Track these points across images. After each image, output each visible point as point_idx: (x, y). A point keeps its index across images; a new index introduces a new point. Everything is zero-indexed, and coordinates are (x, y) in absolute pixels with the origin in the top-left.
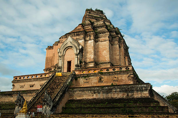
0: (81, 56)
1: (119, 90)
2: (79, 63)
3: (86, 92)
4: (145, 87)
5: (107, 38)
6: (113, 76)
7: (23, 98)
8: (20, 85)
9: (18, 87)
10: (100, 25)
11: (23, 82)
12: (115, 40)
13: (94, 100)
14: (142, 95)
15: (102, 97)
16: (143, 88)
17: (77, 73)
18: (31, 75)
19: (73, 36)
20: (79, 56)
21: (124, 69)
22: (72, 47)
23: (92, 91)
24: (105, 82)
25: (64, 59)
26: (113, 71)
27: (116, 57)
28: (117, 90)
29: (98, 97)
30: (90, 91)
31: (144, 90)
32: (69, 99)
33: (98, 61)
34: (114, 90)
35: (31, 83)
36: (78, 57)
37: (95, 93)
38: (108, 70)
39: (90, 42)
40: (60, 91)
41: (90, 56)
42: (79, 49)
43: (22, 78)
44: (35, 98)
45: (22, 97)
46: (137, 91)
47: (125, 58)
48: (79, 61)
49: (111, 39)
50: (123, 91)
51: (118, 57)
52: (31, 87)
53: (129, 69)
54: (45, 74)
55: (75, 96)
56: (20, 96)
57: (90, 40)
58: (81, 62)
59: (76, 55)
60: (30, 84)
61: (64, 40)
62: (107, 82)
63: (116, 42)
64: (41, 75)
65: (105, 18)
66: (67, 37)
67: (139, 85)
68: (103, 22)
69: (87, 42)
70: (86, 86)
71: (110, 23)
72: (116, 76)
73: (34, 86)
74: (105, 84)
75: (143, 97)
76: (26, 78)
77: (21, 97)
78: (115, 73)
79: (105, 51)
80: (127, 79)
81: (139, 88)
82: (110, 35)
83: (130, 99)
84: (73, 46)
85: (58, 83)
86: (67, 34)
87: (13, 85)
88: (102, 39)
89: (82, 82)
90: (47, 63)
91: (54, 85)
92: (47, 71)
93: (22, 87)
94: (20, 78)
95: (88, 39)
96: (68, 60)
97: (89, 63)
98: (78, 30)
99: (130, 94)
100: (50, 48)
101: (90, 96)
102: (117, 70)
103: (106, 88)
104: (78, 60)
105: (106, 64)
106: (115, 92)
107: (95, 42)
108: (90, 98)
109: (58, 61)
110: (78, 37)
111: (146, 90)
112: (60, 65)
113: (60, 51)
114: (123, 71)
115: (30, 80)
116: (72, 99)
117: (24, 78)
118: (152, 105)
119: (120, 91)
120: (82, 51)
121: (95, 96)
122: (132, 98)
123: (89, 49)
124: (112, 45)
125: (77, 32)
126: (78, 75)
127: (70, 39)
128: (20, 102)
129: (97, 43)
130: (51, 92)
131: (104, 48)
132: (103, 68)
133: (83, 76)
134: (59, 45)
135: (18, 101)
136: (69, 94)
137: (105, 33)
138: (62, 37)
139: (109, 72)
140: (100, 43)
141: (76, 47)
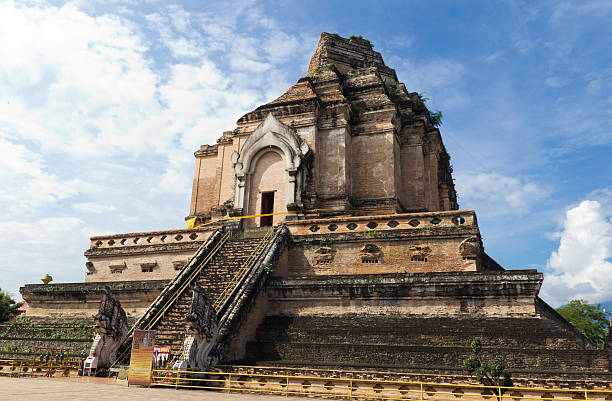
0: (305, 179)
1: (433, 289)
2: (299, 198)
3: (325, 293)
4: (525, 285)
5: (388, 124)
6: (413, 243)
7: (119, 306)
8: (112, 264)
9: (104, 272)
10: (364, 83)
11: (121, 256)
12: (410, 130)
13: (349, 319)
14: (514, 308)
15: (376, 312)
16: (518, 287)
17: (293, 230)
18: (146, 235)
19: (280, 114)
20: (299, 179)
21: (447, 223)
22: (277, 148)
23: (346, 289)
24: (383, 262)
25: (252, 186)
26: (411, 227)
27: (414, 184)
28: (428, 289)
29: (365, 311)
30: (339, 289)
31: (521, 294)
32: (269, 314)
33: (357, 195)
34: (418, 290)
35: (146, 260)
36: (296, 182)
37: (353, 296)
38: (393, 224)
39: (333, 133)
40: (239, 287)
41: (334, 178)
42: (301, 156)
43: (118, 243)
44: (159, 307)
45: (116, 304)
46: (497, 294)
47: (439, 187)
48: (299, 194)
49: (399, 127)
50: (448, 294)
51: (418, 186)
53: (463, 221)
54: (193, 233)
55: (287, 304)
56: (109, 299)
57: (335, 126)
58: (305, 197)
59: (291, 174)
60: (144, 262)
61: (252, 127)
62: (391, 262)
63: (414, 137)
64: (179, 234)
65: (378, 61)
66: (261, 118)
67: (505, 277)
68: (374, 75)
69: (325, 133)
70: (322, 273)
71: (395, 77)
72: (421, 244)
73: (154, 269)
74: (383, 270)
75: (517, 317)
76: (129, 242)
77: (114, 305)
78: (418, 234)
79: (380, 164)
80: (458, 253)
81: (504, 285)
82: (398, 114)
83: (472, 321)
84: (280, 144)
85: (233, 260)
86: (261, 107)
87: (90, 265)
88: (371, 125)
89: (310, 259)
90: (196, 199)
91: (220, 266)
93: (116, 269)
94: (111, 243)
95: (327, 125)
96: (263, 191)
97: (333, 199)
98: (298, 95)
99: (471, 307)
100: (208, 152)
101: (338, 305)
102: (422, 224)
103: (393, 281)
104: (296, 191)
105: (383, 206)
106: (423, 294)
107: (351, 134)
108: (338, 312)
109: (232, 191)
110: (297, 120)
111: (527, 293)
112: (239, 204)
113: (240, 161)
114: (445, 228)
115: (142, 252)
116: (277, 313)
117: (122, 242)
118: (550, 345)
119: (438, 294)
120: (308, 161)
121: (353, 308)
122: (480, 320)
123: (332, 156)
124: (402, 146)
125: (293, 103)
126: (297, 237)
127: (271, 122)
128: (111, 319)
129: (357, 140)
130: (210, 290)
131: (378, 155)
132: (379, 219)
133: (312, 240)
134: (236, 140)
135: (103, 317)
136: (270, 296)
137: (382, 107)
138: (246, 115)
139: (399, 231)
140: (364, 138)
141: (290, 149)
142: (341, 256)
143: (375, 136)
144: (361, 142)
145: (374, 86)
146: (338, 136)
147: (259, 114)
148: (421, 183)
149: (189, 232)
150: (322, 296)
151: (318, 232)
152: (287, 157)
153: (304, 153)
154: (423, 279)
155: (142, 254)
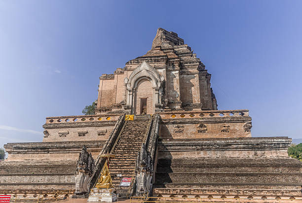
1: (242, 146)
4: (284, 144)
5: (196, 70)
6: (222, 124)
8: (60, 132)
9: (55, 135)
11: (65, 127)
13: (203, 160)
14: (279, 154)
15: (214, 156)
16: (281, 144)
17: (163, 117)
18: (80, 117)
19: (149, 62)
20: (160, 92)
21: (236, 115)
22: (149, 78)
23: (199, 145)
24: (208, 132)
25: (136, 95)
26: (220, 117)
28: (239, 146)
29: (208, 156)
30: (196, 145)
31: (282, 148)
34: (235, 146)
35: (81, 130)
36: (158, 94)
37: (202, 149)
38: (212, 115)
39: (173, 73)
41: (174, 93)
42: (160, 82)
45: (90, 155)
46: (271, 148)
47: (212, 100)
48: (160, 99)
52: (80, 136)
53: (243, 114)
54: (108, 117)
57: (174, 69)
59: (156, 90)
60: (79, 131)
61: (134, 66)
62: (211, 132)
64: (100, 117)
67: (275, 140)
69: (169, 72)
70: (178, 137)
73: (86, 135)
76: (71, 120)
77: (88, 156)
78: (224, 120)
79: (193, 88)
80: (243, 128)
81: (275, 144)
82: (199, 66)
84: (151, 76)
85: (135, 130)
86: (139, 58)
87: (46, 132)
88: (188, 70)
89: (172, 131)
90: (101, 100)
91: (130, 134)
92: (101, 112)
93: (63, 135)
94: (59, 121)
95: (170, 68)
96: (141, 97)
97: (174, 103)
98: (156, 53)
99: (259, 152)
100: (106, 77)
101: (195, 153)
102: (226, 115)
104: (158, 98)
105: (195, 107)
106: (237, 148)
107: (179, 74)
108: (195, 156)
109: (124, 97)
110: (156, 64)
111: (285, 147)
112: (129, 102)
113: (129, 82)
114: (236, 118)
115: (79, 125)
116: (163, 157)
117: (66, 120)
119: (244, 148)
120: (163, 84)
121: (202, 154)
123: (173, 83)
125: (155, 57)
126: (165, 120)
127: (145, 65)
132: (205, 113)
133: (173, 121)
134: (125, 72)
135: (84, 163)
136: (159, 149)
137: (193, 62)
138: (131, 61)
139: (215, 118)
140: (185, 76)
141: (155, 79)
142: (187, 130)
143: (190, 75)
144: (183, 77)
145: (187, 53)
146: (176, 73)
147: (137, 61)
151: (176, 118)
152: (154, 82)
153: (162, 80)
154: (237, 141)
155: (79, 127)
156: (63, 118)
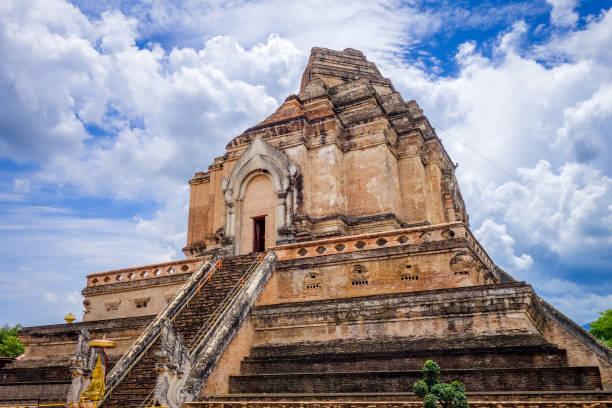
0: (295, 200)
1: (418, 309)
2: (289, 221)
3: (310, 320)
4: (513, 299)
5: (380, 137)
6: (402, 261)
8: (107, 301)
9: (100, 308)
10: (355, 95)
11: (116, 291)
12: (407, 140)
13: (335, 345)
14: (503, 325)
15: (362, 336)
16: (506, 301)
17: (281, 255)
18: (139, 270)
19: (267, 136)
20: (288, 200)
21: (436, 237)
22: (265, 171)
23: (330, 315)
24: (373, 283)
25: (242, 213)
26: (399, 244)
27: (413, 197)
28: (413, 310)
29: (351, 336)
30: (324, 314)
31: (510, 309)
32: (256, 345)
33: (352, 213)
34: (404, 311)
35: (140, 295)
36: (285, 204)
37: (338, 322)
38: (382, 242)
39: (323, 151)
41: (325, 198)
42: (289, 177)
43: (113, 280)
46: (485, 311)
47: (443, 198)
48: (288, 216)
49: (393, 138)
50: (434, 314)
51: (418, 198)
52: (139, 306)
53: (452, 234)
54: (184, 265)
55: (273, 333)
57: (324, 143)
58: (295, 219)
59: (280, 197)
60: (137, 297)
61: (240, 150)
62: (380, 283)
63: (411, 147)
64: (171, 266)
65: (372, 71)
66: (249, 141)
67: (491, 292)
68: (365, 86)
69: (313, 152)
70: (312, 298)
71: (391, 86)
72: (411, 261)
73: (148, 304)
74: (374, 291)
75: (507, 334)
76: (123, 278)
78: (406, 251)
79: (374, 179)
80: (448, 268)
81: (492, 300)
82: (391, 125)
83: (459, 340)
84: (269, 167)
85: (220, 290)
86: (249, 130)
87: (86, 304)
88: (362, 139)
89: (300, 284)
90: (193, 228)
91: (207, 298)
92: (192, 253)
93: (113, 307)
94: (107, 279)
95: (315, 141)
96: (254, 215)
97: (324, 220)
98: (285, 114)
99: (459, 323)
100: (201, 179)
101: (324, 332)
102: (411, 240)
103: (377, 303)
104: (286, 214)
105: (379, 223)
106: (408, 315)
107: (342, 150)
108: (325, 338)
109: (223, 219)
110: (284, 139)
111: (517, 307)
112: (230, 231)
113: (230, 187)
114: (435, 243)
115: (136, 286)
116: (263, 343)
117: (117, 278)
119: (424, 314)
120: (297, 182)
121: (339, 333)
122: (469, 339)
123: (322, 174)
124: (399, 158)
125: (280, 123)
126: (286, 262)
127: (258, 145)
129: (349, 155)
131: (371, 170)
132: (366, 237)
133: (300, 264)
134: (226, 166)
135: (80, 358)
136: (255, 326)
137: (372, 119)
138: (234, 140)
139: (387, 249)
140: (356, 154)
141: (279, 172)
142: (330, 279)
143: (366, 151)
144: (353, 157)
145: (364, 98)
146: (328, 153)
147: (247, 137)
148: (421, 195)
149: (180, 263)
150: (307, 323)
151: (307, 255)
152: (275, 179)
153: (292, 173)
154: (408, 299)
155: (136, 289)
156: (112, 273)
